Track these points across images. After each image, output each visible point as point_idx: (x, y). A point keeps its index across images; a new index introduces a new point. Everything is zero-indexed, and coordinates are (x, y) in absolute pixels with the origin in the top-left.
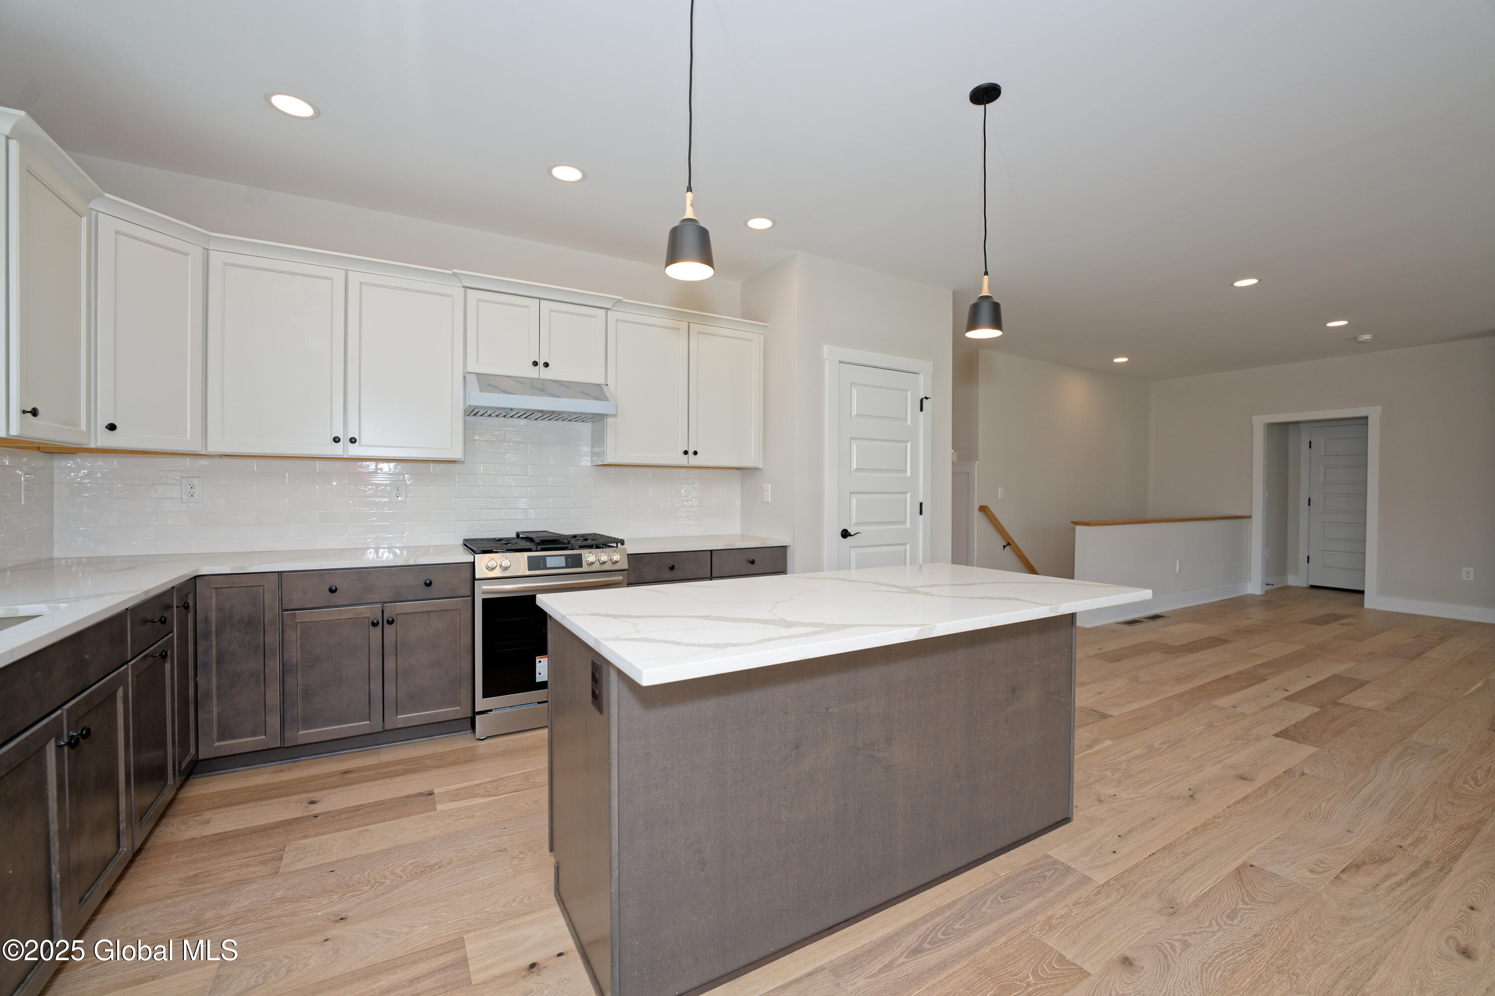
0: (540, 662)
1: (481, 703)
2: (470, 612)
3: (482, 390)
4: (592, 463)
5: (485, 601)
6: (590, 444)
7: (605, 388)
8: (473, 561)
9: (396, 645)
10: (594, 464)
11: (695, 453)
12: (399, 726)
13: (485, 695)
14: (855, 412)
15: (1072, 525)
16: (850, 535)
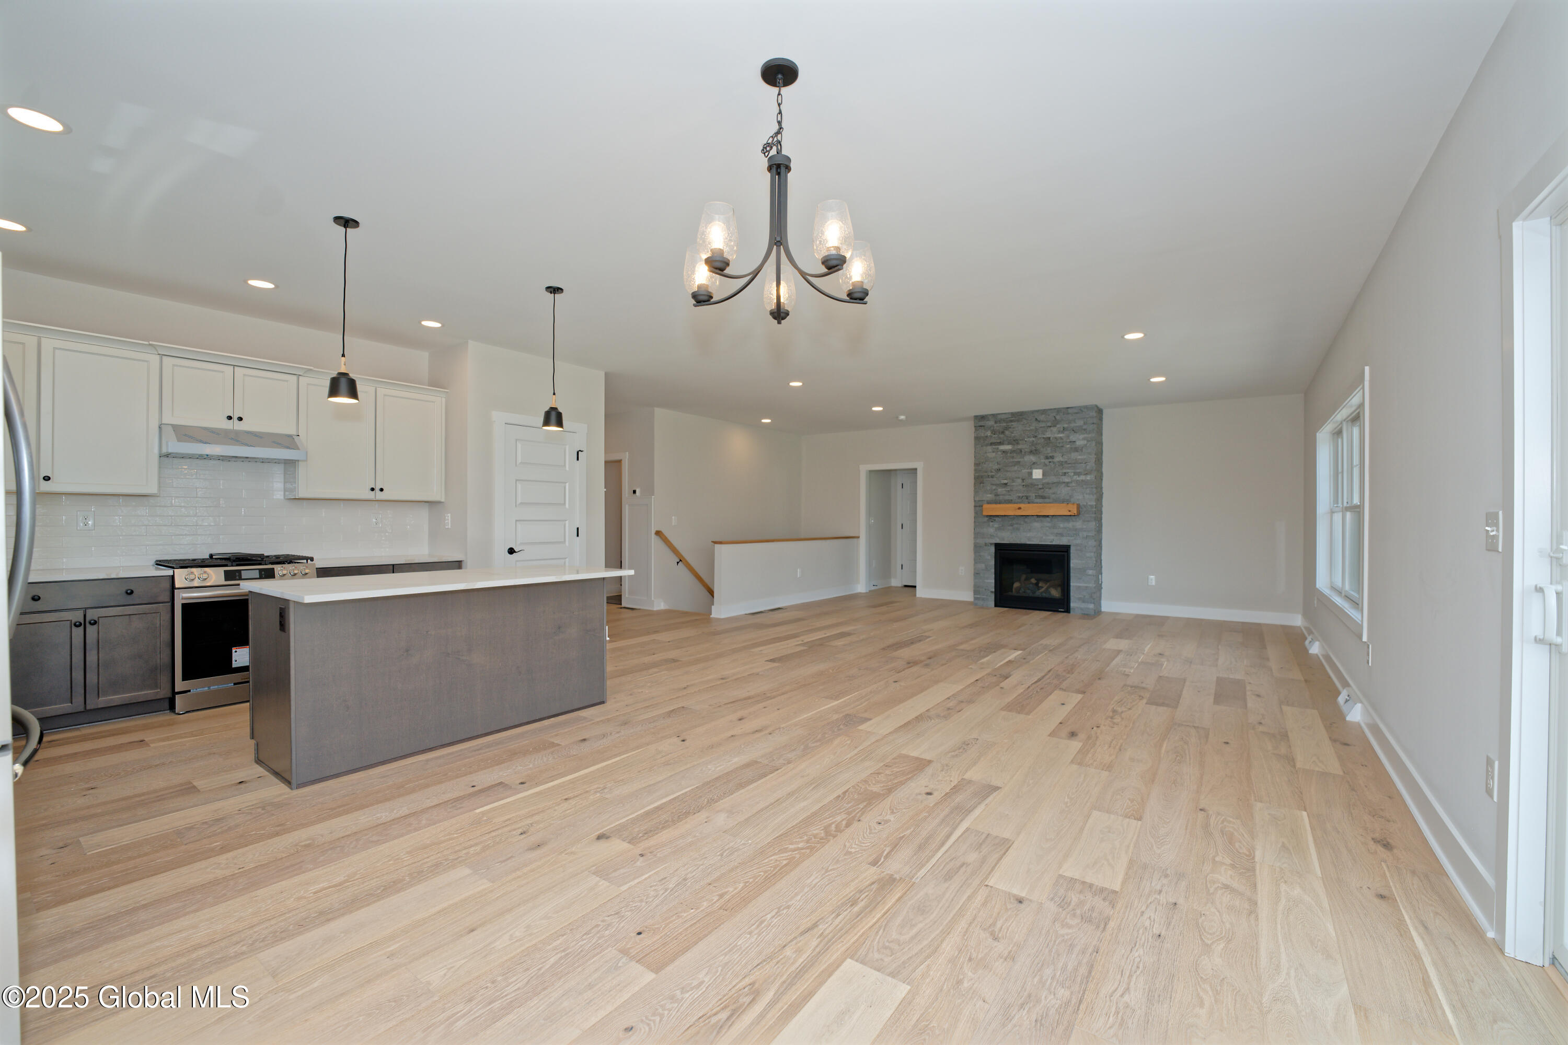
0: (236, 652)
1: (180, 685)
2: (169, 616)
3: (179, 440)
4: (284, 497)
5: (185, 607)
6: (283, 481)
7: (296, 438)
8: (172, 574)
9: (98, 641)
10: (286, 498)
11: (382, 490)
12: (100, 707)
13: (185, 677)
14: (519, 460)
15: (713, 544)
16: (515, 552)
